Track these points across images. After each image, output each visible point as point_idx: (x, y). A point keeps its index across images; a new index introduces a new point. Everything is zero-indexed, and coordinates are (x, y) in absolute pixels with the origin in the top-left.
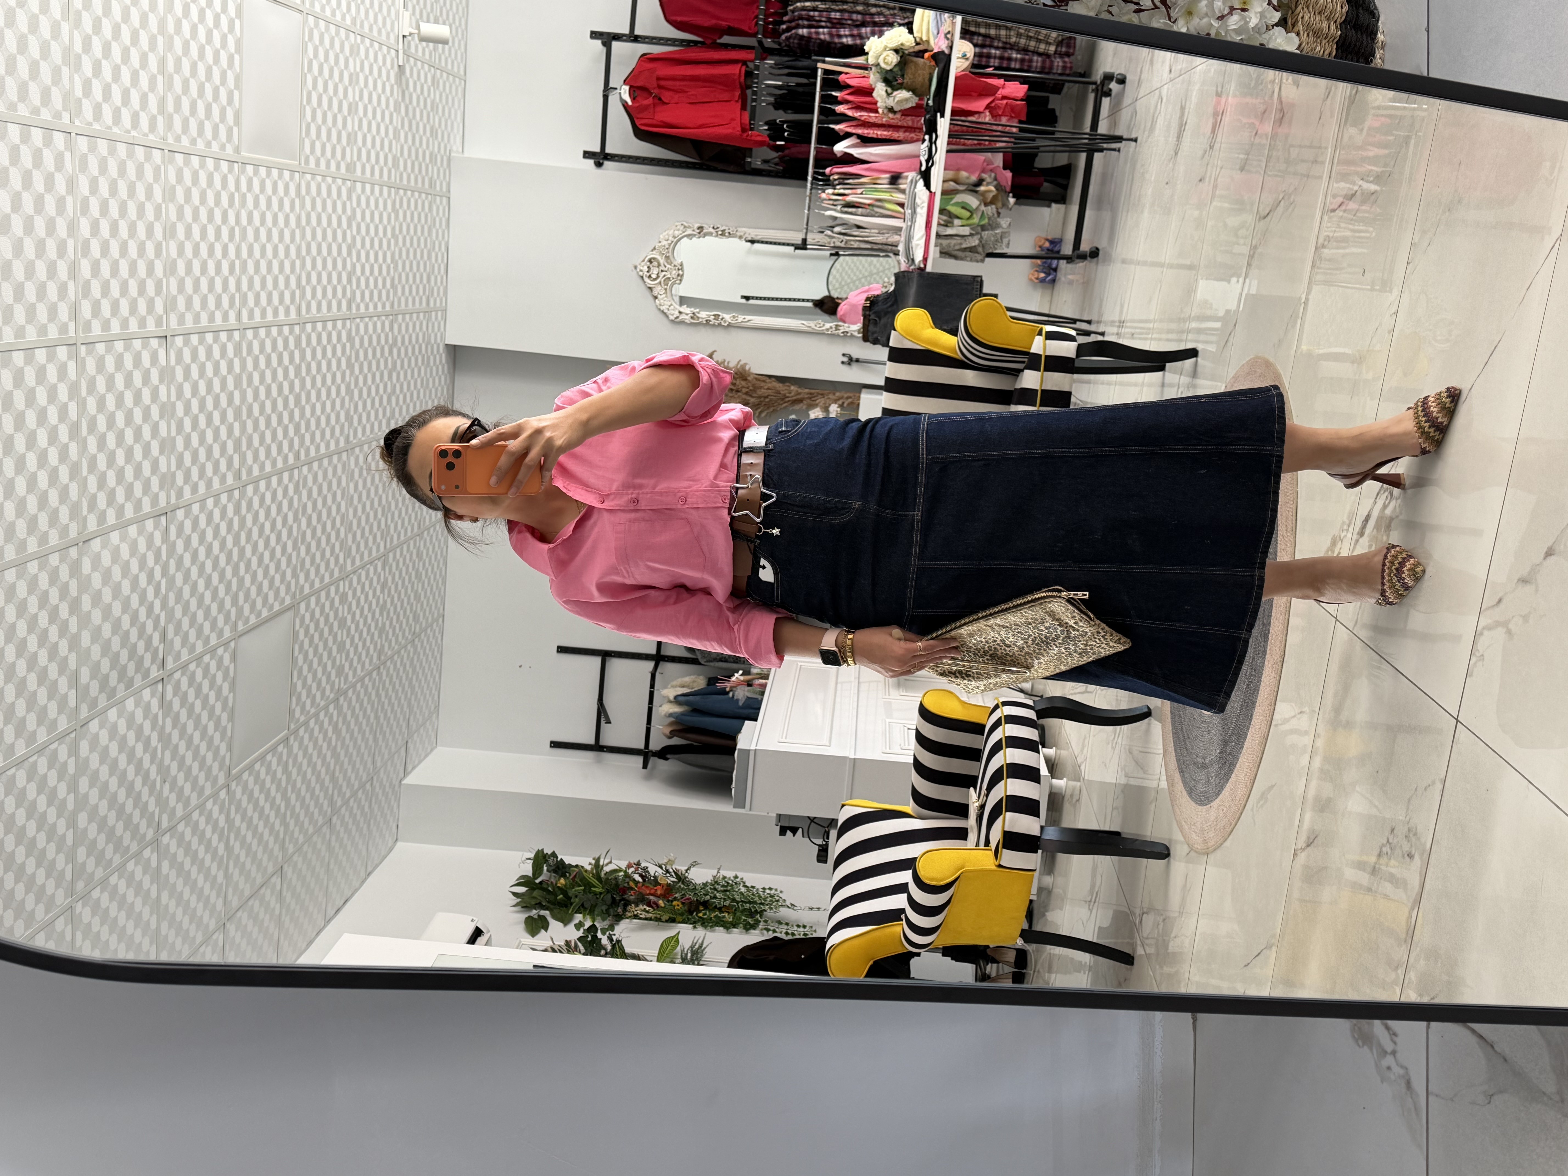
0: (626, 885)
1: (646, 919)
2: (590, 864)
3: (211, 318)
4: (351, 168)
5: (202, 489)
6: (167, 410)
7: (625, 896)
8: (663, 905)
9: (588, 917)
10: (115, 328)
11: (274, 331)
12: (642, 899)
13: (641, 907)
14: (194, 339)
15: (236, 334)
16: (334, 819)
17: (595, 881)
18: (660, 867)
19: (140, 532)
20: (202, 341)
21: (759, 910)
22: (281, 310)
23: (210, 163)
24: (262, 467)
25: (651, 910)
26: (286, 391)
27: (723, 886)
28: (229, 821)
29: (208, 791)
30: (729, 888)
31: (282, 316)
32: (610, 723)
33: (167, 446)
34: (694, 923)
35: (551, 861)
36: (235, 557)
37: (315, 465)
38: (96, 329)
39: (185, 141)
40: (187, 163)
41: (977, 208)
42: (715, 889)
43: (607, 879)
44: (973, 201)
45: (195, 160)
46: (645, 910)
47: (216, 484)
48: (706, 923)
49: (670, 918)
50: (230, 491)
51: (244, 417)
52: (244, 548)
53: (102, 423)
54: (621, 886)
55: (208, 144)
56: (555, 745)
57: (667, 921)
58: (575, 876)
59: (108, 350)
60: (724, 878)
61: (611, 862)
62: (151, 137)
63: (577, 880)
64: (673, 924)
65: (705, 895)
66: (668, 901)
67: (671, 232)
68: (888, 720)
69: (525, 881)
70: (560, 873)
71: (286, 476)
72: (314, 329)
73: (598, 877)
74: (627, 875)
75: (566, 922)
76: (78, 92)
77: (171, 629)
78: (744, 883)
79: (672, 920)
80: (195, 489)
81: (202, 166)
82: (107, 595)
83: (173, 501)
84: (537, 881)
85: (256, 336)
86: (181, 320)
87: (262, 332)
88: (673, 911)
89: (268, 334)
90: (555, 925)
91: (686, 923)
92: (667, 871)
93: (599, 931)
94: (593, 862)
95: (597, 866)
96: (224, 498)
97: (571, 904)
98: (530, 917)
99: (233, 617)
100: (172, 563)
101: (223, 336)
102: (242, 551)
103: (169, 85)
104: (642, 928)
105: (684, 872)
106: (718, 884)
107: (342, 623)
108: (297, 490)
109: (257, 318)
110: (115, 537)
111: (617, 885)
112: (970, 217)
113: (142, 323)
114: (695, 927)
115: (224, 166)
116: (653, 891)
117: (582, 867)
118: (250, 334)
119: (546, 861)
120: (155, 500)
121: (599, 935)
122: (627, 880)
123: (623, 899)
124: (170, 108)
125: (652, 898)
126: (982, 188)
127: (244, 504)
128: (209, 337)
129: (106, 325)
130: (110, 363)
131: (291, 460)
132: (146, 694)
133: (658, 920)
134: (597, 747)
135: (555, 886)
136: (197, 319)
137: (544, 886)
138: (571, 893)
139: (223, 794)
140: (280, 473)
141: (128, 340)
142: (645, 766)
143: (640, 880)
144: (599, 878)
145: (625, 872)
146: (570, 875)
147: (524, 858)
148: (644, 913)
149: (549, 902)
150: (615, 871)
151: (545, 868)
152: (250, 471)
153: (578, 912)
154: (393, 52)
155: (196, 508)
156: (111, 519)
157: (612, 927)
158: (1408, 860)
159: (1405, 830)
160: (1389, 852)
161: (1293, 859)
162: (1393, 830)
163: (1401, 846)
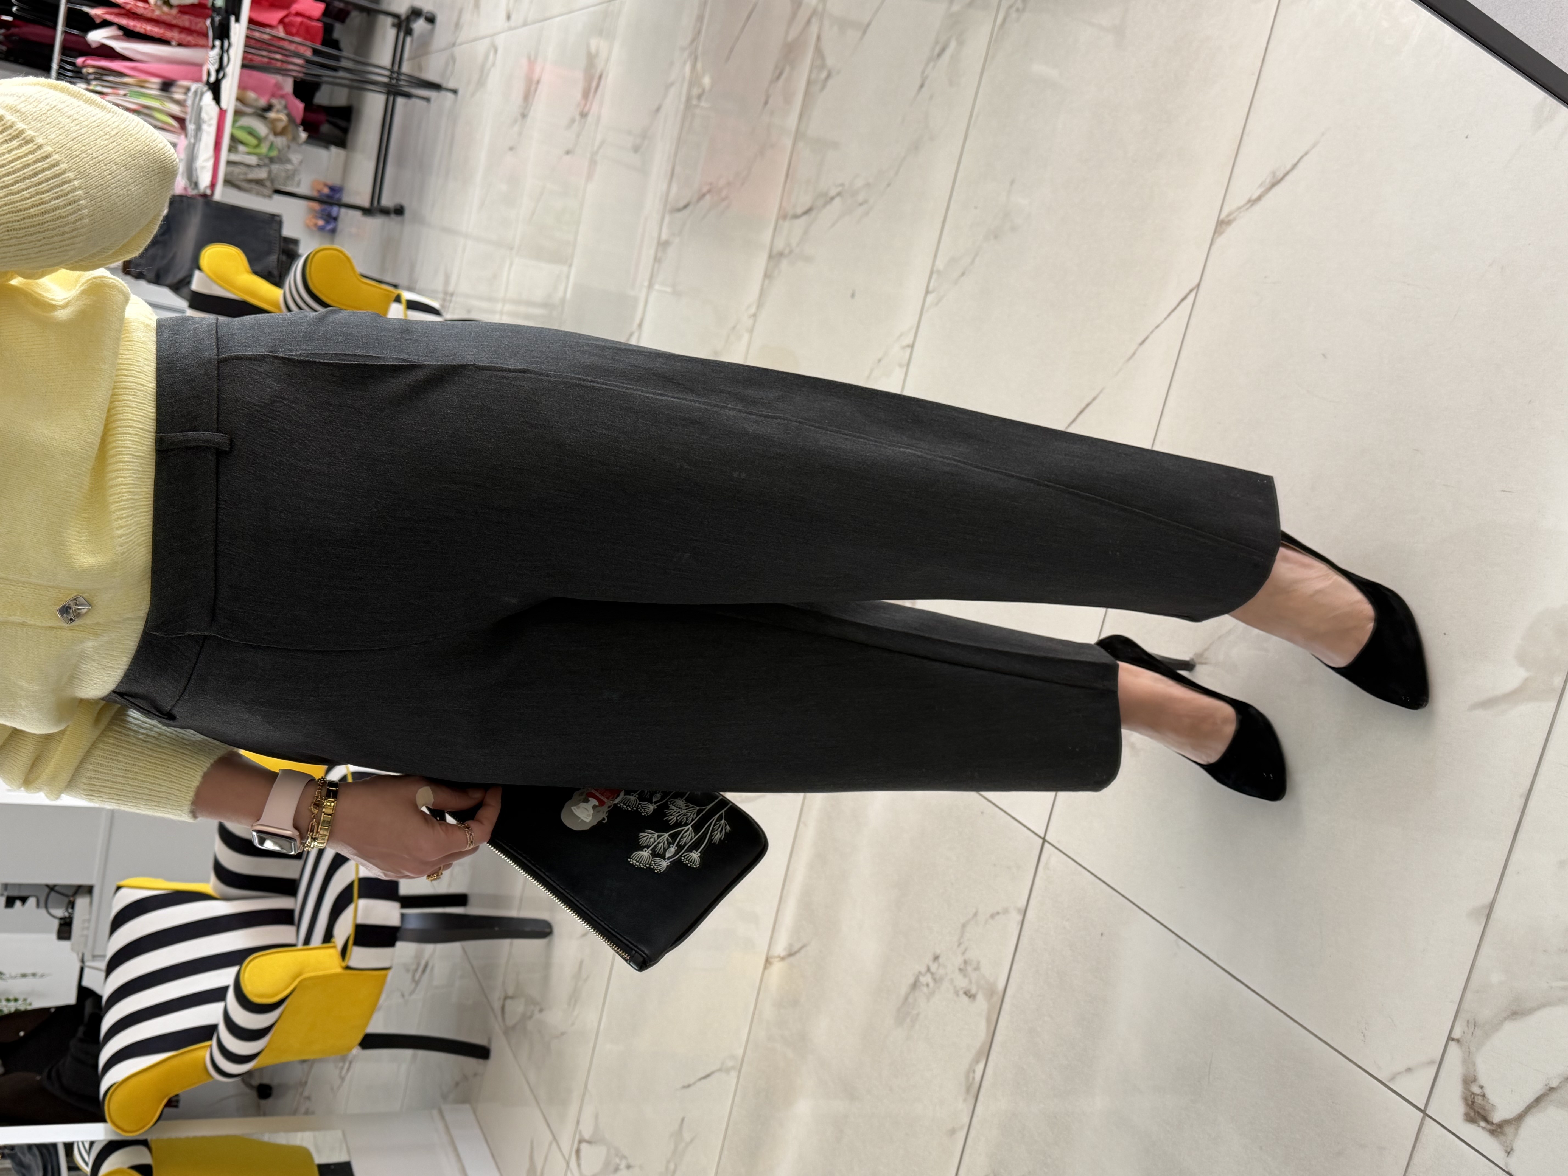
41: (266, 137)
44: (262, 129)
112: (257, 146)
126: (272, 115)
158: (965, 999)
159: (959, 961)
160: (932, 985)
161: (765, 968)
162: (936, 958)
163: (952, 980)
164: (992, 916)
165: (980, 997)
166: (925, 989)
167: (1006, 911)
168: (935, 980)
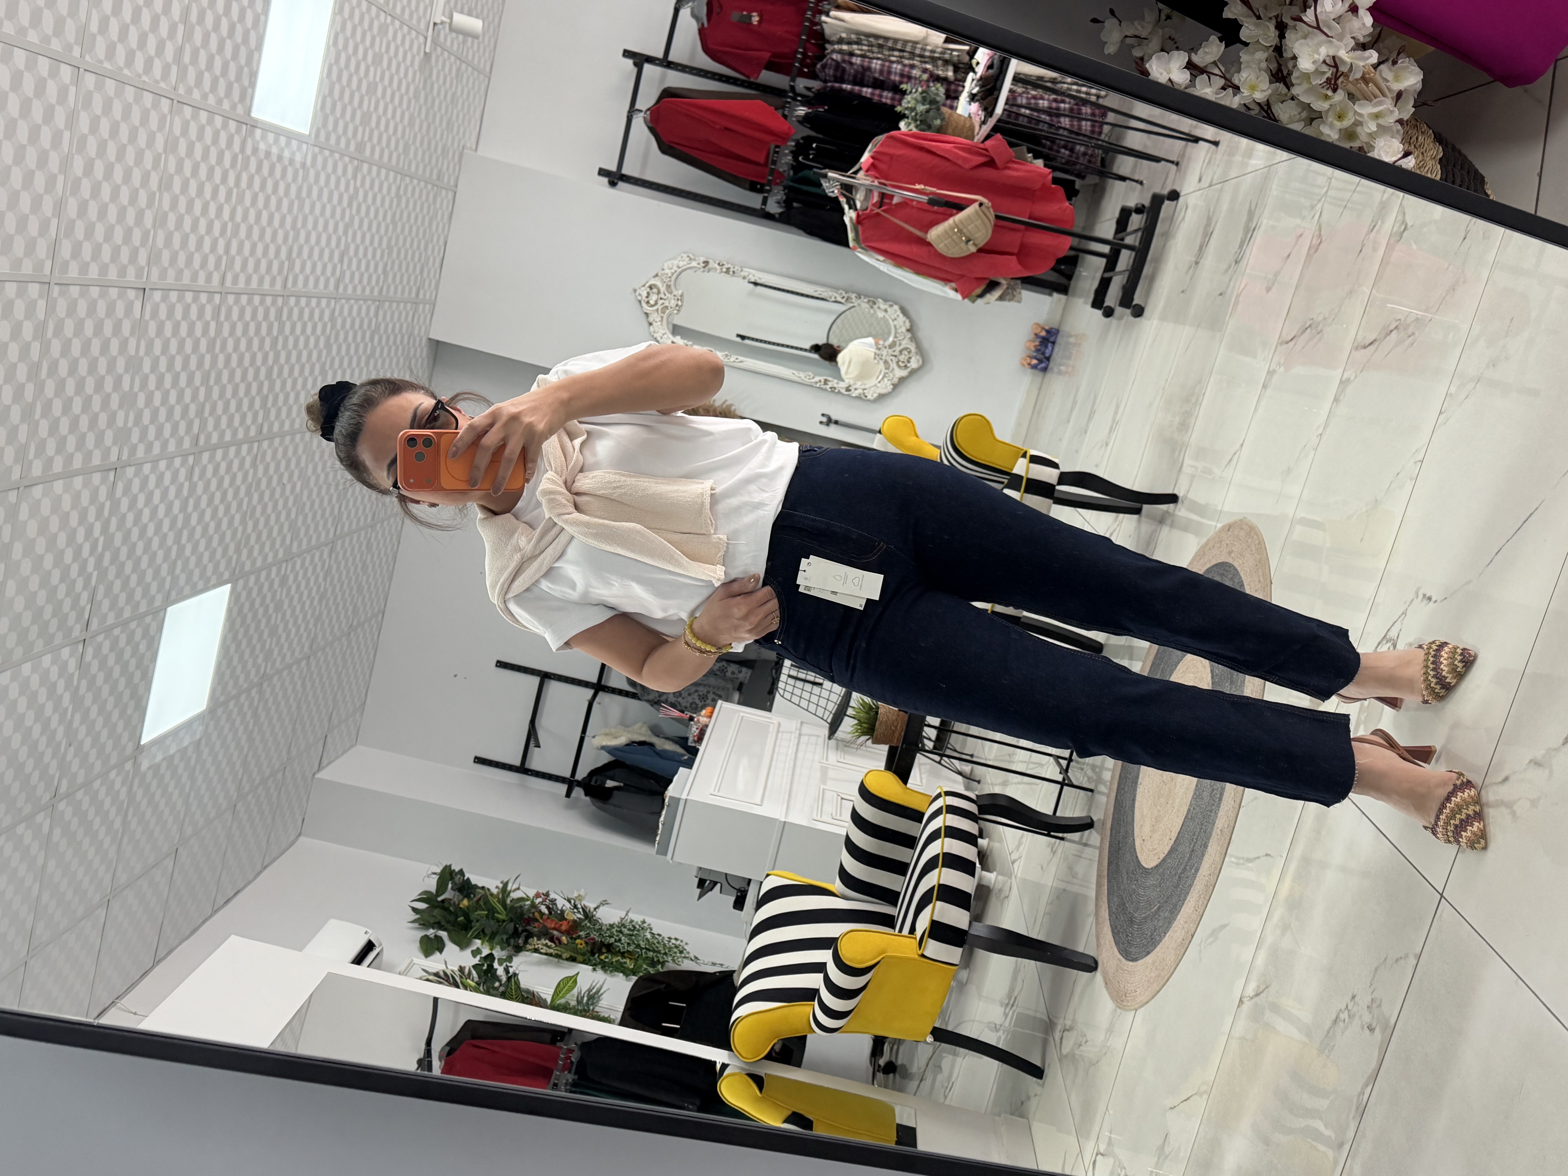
0: (531, 915)
1: (546, 954)
2: (497, 887)
3: (194, 277)
4: (360, 147)
5: (157, 449)
6: (134, 365)
7: (528, 928)
8: (565, 942)
9: (487, 944)
10: (94, 272)
11: (257, 299)
12: (545, 934)
13: (544, 941)
14: (173, 296)
15: (217, 298)
16: (239, 806)
17: (499, 907)
18: (569, 901)
19: (85, 485)
20: (180, 299)
21: (661, 960)
22: (267, 279)
23: (218, 120)
24: (222, 435)
25: (553, 945)
26: (259, 362)
27: (629, 930)
28: (130, 794)
29: (113, 761)
30: (635, 932)
31: (266, 286)
32: (539, 747)
33: (128, 400)
34: (594, 965)
35: (457, 879)
36: (179, 524)
37: (277, 441)
38: (73, 272)
39: (196, 95)
40: (195, 117)
42: (621, 932)
43: (512, 907)
45: (203, 116)
46: (546, 945)
47: (172, 447)
48: (606, 967)
49: (571, 957)
50: (185, 456)
51: (212, 382)
52: (190, 515)
53: (63, 367)
54: (526, 917)
55: (220, 102)
56: (479, 760)
57: (567, 959)
58: (479, 899)
59: (82, 295)
60: (632, 921)
61: (518, 889)
62: (163, 85)
63: (481, 903)
64: (574, 964)
65: (610, 937)
66: (571, 938)
67: (676, 262)
68: (822, 787)
69: (427, 897)
70: (465, 893)
71: (245, 447)
72: (297, 303)
73: (503, 903)
74: (533, 905)
75: (462, 945)
76: (94, 27)
77: (101, 589)
78: (651, 929)
79: (573, 959)
80: (149, 448)
81: (210, 121)
82: (41, 545)
83: (125, 457)
84: (440, 899)
85: (237, 302)
86: (163, 274)
87: (244, 299)
88: (576, 950)
89: (250, 302)
90: (451, 948)
91: (587, 964)
92: (575, 907)
93: (496, 961)
94: (501, 886)
95: (504, 890)
96: (177, 462)
97: (471, 928)
98: (426, 936)
99: (167, 586)
100: (114, 521)
101: (203, 297)
102: (187, 518)
103: (188, 36)
104: (539, 963)
105: (592, 910)
106: (625, 927)
107: (278, 606)
108: (254, 465)
109: (241, 284)
110: (58, 486)
111: (522, 914)
113: (122, 272)
114: (594, 970)
115: (232, 125)
116: (557, 926)
117: (489, 890)
118: (231, 299)
119: (452, 878)
120: (106, 453)
121: (496, 965)
122: (533, 910)
123: (526, 930)
124: (187, 59)
125: (555, 933)
127: (197, 471)
128: (189, 296)
129: (84, 268)
130: (82, 308)
131: (252, 433)
132: (65, 652)
133: (558, 956)
134: (523, 769)
135: (457, 906)
136: (179, 274)
137: (446, 904)
138: (474, 916)
139: (128, 766)
140: (239, 445)
141: (104, 286)
142: (568, 795)
143: (546, 911)
144: (504, 905)
145: (533, 902)
146: (475, 896)
147: (430, 872)
148: (545, 948)
149: (448, 922)
150: (521, 899)
151: (450, 886)
152: (209, 437)
153: (477, 937)
154: (421, 39)
155: (147, 468)
156: (58, 466)
157: (510, 959)
158: (1367, 1031)
159: (1367, 1000)
160: (1347, 1021)
161: (1238, 1006)
162: (1353, 997)
163: (1361, 1016)
164: (1397, 961)
165: (1377, 1030)
166: (1341, 1024)
167: (1406, 956)
168: (1349, 1016)
